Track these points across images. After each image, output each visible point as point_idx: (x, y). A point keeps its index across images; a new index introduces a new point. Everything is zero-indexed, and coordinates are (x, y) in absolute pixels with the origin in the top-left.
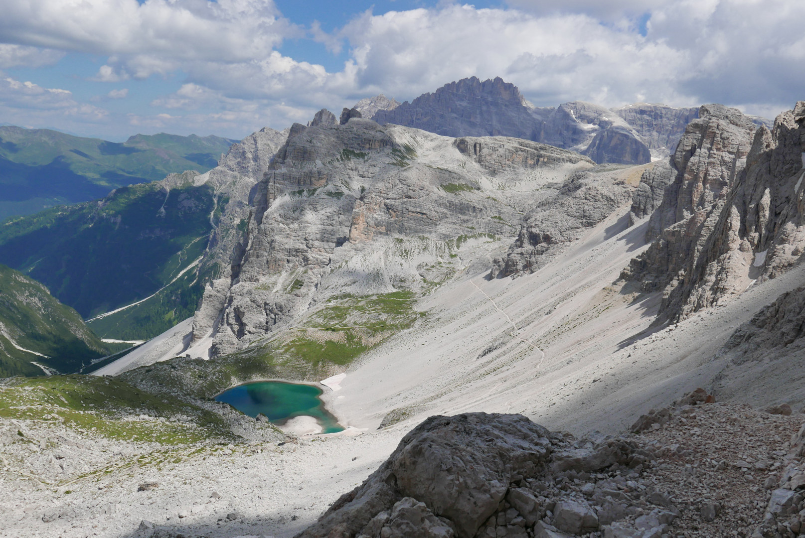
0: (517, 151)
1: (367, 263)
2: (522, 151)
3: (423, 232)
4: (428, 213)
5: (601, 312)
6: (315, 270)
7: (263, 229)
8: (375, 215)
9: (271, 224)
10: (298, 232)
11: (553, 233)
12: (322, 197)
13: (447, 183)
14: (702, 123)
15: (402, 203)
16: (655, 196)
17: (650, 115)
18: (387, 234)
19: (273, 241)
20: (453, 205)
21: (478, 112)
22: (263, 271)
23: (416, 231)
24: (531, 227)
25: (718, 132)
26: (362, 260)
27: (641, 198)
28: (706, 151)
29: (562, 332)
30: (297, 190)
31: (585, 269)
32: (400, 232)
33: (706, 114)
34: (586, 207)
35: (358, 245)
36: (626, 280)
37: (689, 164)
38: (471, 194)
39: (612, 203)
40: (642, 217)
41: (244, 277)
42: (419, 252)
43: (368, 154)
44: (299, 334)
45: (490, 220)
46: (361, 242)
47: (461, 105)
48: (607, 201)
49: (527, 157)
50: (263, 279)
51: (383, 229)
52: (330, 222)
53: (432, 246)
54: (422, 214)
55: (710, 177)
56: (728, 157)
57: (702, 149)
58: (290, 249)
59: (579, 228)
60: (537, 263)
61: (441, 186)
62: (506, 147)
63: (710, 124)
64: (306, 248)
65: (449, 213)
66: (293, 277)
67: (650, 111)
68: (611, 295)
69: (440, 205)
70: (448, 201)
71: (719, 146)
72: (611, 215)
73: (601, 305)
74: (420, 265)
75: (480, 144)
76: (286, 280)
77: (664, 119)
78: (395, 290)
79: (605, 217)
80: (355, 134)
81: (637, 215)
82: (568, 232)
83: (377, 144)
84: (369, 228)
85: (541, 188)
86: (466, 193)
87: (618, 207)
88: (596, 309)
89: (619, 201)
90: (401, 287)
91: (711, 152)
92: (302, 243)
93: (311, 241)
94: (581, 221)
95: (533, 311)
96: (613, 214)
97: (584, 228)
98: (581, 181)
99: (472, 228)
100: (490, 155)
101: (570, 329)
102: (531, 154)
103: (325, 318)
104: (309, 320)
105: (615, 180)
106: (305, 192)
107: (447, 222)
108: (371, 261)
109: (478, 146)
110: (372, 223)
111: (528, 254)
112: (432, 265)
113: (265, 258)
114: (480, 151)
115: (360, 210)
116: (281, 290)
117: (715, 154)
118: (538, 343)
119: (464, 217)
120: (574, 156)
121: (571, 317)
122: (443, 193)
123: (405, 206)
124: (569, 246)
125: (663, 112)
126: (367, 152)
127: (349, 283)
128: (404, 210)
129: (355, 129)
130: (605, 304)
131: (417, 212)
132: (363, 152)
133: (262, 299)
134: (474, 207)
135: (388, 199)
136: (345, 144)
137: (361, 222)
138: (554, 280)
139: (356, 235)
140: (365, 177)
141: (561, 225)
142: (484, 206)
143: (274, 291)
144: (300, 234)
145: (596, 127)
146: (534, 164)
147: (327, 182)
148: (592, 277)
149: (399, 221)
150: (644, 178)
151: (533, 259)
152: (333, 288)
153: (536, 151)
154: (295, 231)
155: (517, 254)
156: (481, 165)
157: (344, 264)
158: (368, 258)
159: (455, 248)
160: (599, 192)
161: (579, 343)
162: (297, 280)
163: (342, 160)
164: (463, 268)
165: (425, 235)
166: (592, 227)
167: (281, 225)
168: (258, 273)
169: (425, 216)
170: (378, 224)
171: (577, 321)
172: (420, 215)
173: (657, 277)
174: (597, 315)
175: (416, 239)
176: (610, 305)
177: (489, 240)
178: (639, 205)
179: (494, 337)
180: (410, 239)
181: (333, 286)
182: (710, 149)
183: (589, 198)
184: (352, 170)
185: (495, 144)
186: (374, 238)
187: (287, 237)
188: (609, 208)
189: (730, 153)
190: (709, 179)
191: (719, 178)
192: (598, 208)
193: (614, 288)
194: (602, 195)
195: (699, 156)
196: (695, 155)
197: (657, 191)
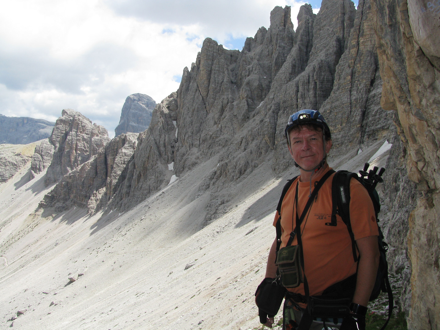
5: (33, 228)
14: (64, 119)
16: (44, 160)
25: (79, 123)
27: (36, 162)
28: (75, 133)
29: (11, 244)
31: (11, 206)
33: (66, 114)
36: (43, 208)
37: (67, 140)
39: (16, 167)
40: (38, 173)
48: (13, 165)
55: (79, 147)
56: (86, 136)
57: (73, 132)
63: (76, 118)
68: (36, 218)
71: (81, 130)
72: (16, 174)
73: (32, 224)
79: (13, 175)
81: (35, 172)
87: (20, 169)
88: (30, 226)
89: (20, 165)
91: (78, 133)
101: (16, 241)
105: (14, 153)
117: (79, 135)
121: (14, 234)
130: (34, 223)
148: (18, 210)
150: (37, 150)
161: (29, 246)
166: (6, 182)
171: (19, 236)
173: (64, 203)
174: (32, 230)
176: (38, 223)
178: (36, 166)
182: (77, 132)
188: (14, 170)
189: (87, 134)
190: (78, 148)
191: (83, 148)
192: (8, 170)
193: (37, 213)
194: (9, 162)
195: (72, 136)
196: (69, 135)
197: (45, 157)
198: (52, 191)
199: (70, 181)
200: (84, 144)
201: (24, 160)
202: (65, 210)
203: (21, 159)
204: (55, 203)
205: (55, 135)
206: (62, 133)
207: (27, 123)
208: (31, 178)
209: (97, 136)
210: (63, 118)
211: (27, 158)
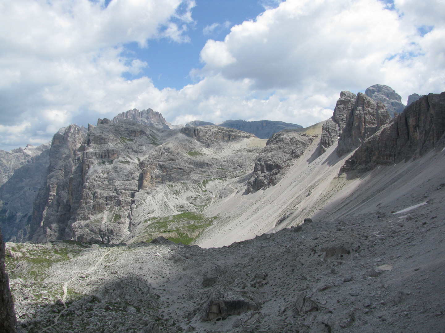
0: (218, 133)
1: (157, 200)
2: (221, 133)
3: (183, 180)
4: (184, 168)
5: (341, 187)
6: (125, 208)
7: (88, 185)
8: (155, 172)
9: (92, 182)
10: (109, 186)
11: (280, 162)
12: (119, 164)
15: (169, 164)
16: (331, 136)
18: (163, 183)
19: (96, 192)
20: (196, 163)
22: (92, 212)
23: (179, 180)
24: (267, 161)
25: (364, 99)
26: (153, 198)
28: (362, 108)
29: (325, 200)
30: (101, 161)
31: (311, 175)
32: (170, 181)
34: (293, 148)
35: (148, 190)
36: (346, 171)
38: (202, 157)
39: (304, 145)
40: (328, 147)
41: (79, 217)
42: (184, 191)
43: (135, 139)
44: (148, 237)
45: (217, 170)
46: (149, 188)
48: (302, 144)
49: (223, 136)
50: (92, 217)
51: (160, 180)
52: (127, 178)
53: (190, 187)
54: (181, 169)
57: (360, 107)
58: (107, 196)
59: (292, 159)
60: (276, 179)
62: (212, 131)
63: (361, 95)
64: (117, 195)
65: (195, 168)
66: (113, 213)
68: (341, 180)
69: (189, 163)
70: (193, 161)
72: (306, 151)
73: (339, 185)
74: (188, 198)
75: (198, 130)
76: (108, 216)
78: (180, 213)
79: (303, 152)
80: (125, 128)
81: (326, 147)
82: (287, 162)
83: (139, 133)
84: (153, 179)
85: (237, 152)
87: (308, 147)
88: (337, 187)
89: (307, 143)
90: (182, 211)
91: (364, 108)
92: (114, 192)
93: (119, 190)
95: (293, 199)
97: (294, 159)
98: (281, 137)
99: (209, 175)
100: (205, 136)
101: (328, 198)
102: (226, 134)
103: (155, 228)
104: (145, 230)
106: (106, 162)
107: (195, 173)
108: (158, 198)
109: (196, 131)
110: (154, 176)
111: (268, 176)
112: (195, 197)
113: (92, 203)
114: (198, 134)
115: (147, 168)
116: (108, 222)
117: (366, 109)
118: (314, 208)
119: (203, 170)
120: (247, 134)
121: (324, 193)
122: (189, 156)
123: (171, 165)
124: (290, 169)
126: (133, 138)
127: (151, 212)
128: (171, 167)
129: (124, 125)
131: (178, 168)
132: (132, 138)
133: (97, 228)
134: (207, 164)
135: (160, 161)
136: (120, 134)
137: (148, 176)
138: (294, 184)
139: (146, 184)
140: (137, 152)
141: (283, 158)
142: (212, 162)
143: (103, 222)
144: (111, 187)
146: (228, 140)
147: (118, 156)
148: (319, 177)
149: (168, 174)
150: (324, 128)
151: (273, 178)
152: (142, 216)
153: (228, 133)
154: (107, 185)
155: (262, 177)
156: (200, 142)
157: (143, 202)
158: (156, 197)
159: (203, 187)
160: (297, 140)
162: (116, 214)
163: (122, 143)
164: (214, 196)
165: (184, 181)
166: (298, 158)
167: (98, 182)
168: (89, 214)
169: (182, 171)
170: (157, 177)
171: (330, 194)
172: (179, 170)
173: (366, 165)
175: (180, 184)
176: (345, 183)
177: (221, 181)
179: (278, 215)
180: (176, 184)
181: (141, 215)
183: (293, 143)
184: (129, 149)
185: (205, 129)
186: (156, 185)
187: (104, 190)
188: (304, 147)
189: (372, 109)
190: (366, 121)
191: (370, 121)
192: (299, 148)
193: (341, 176)
194: (299, 141)
195: (359, 111)
196: (357, 110)
197: (332, 134)
198: (352, 157)
199: (370, 146)
200: (371, 117)
201: (310, 139)
202: (369, 170)
203: (308, 138)
204: (357, 166)
205: (338, 114)
206: (349, 110)
207: (266, 126)
208: (322, 152)
209: (383, 108)
210: (343, 99)
211: (312, 137)
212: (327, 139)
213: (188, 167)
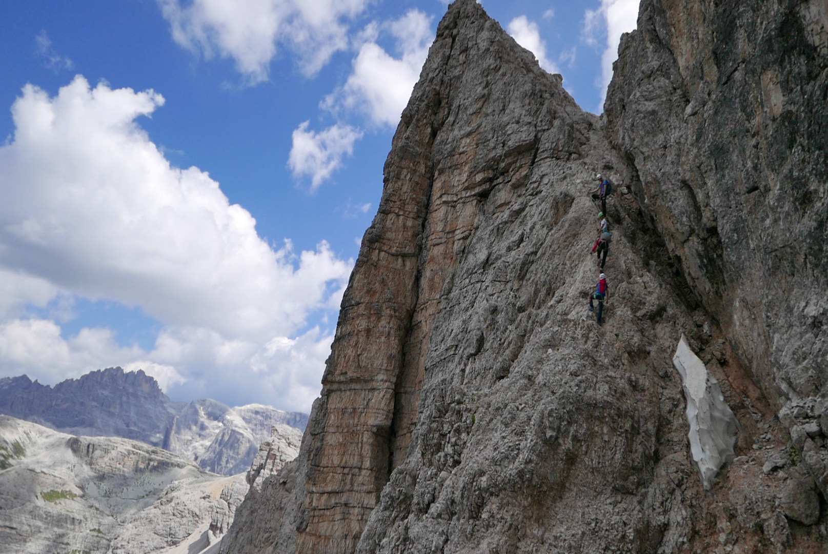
0: (129, 454)
2: (134, 454)
3: (9, 549)
4: (19, 527)
13: (49, 490)
17: (262, 416)
20: (50, 516)
21: (118, 402)
34: (173, 524)
38: (73, 502)
45: (87, 534)
47: (102, 394)
49: (138, 461)
54: (12, 528)
59: (164, 548)
61: (41, 493)
62: (119, 449)
65: (43, 527)
67: (263, 413)
69: (34, 517)
70: (45, 512)
75: (95, 446)
77: (273, 420)
85: (147, 495)
86: (68, 501)
94: (166, 539)
96: (197, 530)
97: (168, 548)
98: (174, 494)
99: (67, 544)
100: (102, 457)
102: (143, 459)
107: (39, 538)
109: (91, 446)
114: (93, 452)
119: (61, 531)
120: (184, 460)
122: (41, 503)
125: (272, 414)
131: (6, 527)
134: (73, 519)
141: (146, 545)
142: (84, 515)
145: (221, 424)
146: (145, 468)
153: (147, 455)
156: (92, 468)
160: (186, 508)
169: (14, 532)
172: (8, 530)
183: (177, 514)
185: (109, 445)
212: (220, 517)
213: (29, 526)
